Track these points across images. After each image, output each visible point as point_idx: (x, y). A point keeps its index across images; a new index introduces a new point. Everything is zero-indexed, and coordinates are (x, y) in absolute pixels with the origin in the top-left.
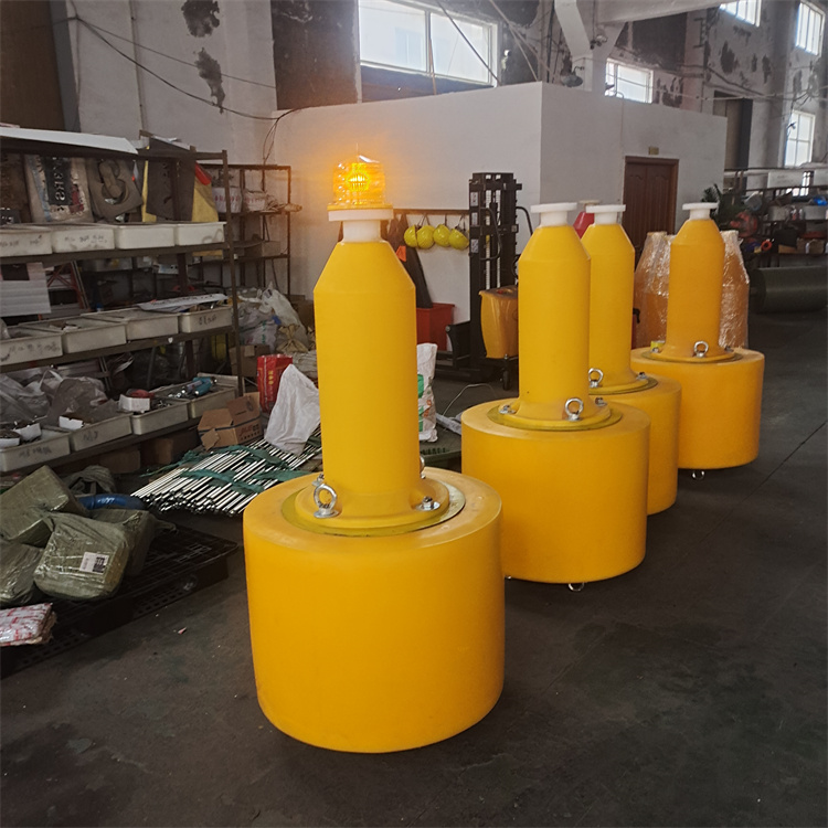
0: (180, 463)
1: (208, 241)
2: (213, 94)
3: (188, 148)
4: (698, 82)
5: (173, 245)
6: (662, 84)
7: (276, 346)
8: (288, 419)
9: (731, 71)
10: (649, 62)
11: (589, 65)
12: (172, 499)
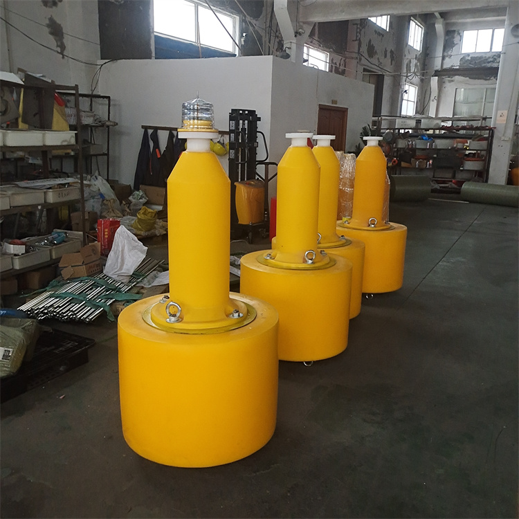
0: (47, 288)
1: (65, 143)
2: (58, 46)
3: (50, 81)
4: (355, 62)
5: (42, 145)
6: (334, 62)
7: (101, 213)
8: (119, 260)
9: (372, 57)
10: (327, 47)
11: (294, 46)
12: (46, 311)
